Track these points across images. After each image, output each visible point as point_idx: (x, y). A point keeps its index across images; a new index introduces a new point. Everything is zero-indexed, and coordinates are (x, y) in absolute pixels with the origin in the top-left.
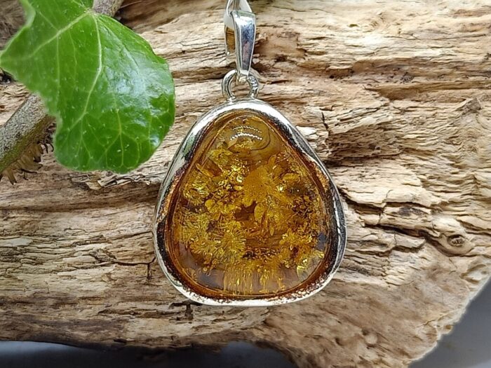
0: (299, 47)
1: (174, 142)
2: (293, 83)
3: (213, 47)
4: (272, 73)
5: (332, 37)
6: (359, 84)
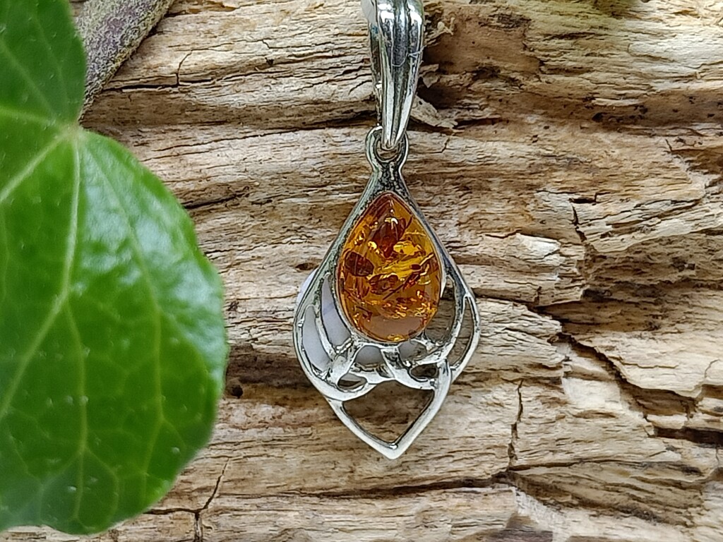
0: (527, 53)
1: (250, 255)
2: (511, 125)
3: (337, 53)
4: (466, 101)
5: (602, 32)
6: (657, 139)
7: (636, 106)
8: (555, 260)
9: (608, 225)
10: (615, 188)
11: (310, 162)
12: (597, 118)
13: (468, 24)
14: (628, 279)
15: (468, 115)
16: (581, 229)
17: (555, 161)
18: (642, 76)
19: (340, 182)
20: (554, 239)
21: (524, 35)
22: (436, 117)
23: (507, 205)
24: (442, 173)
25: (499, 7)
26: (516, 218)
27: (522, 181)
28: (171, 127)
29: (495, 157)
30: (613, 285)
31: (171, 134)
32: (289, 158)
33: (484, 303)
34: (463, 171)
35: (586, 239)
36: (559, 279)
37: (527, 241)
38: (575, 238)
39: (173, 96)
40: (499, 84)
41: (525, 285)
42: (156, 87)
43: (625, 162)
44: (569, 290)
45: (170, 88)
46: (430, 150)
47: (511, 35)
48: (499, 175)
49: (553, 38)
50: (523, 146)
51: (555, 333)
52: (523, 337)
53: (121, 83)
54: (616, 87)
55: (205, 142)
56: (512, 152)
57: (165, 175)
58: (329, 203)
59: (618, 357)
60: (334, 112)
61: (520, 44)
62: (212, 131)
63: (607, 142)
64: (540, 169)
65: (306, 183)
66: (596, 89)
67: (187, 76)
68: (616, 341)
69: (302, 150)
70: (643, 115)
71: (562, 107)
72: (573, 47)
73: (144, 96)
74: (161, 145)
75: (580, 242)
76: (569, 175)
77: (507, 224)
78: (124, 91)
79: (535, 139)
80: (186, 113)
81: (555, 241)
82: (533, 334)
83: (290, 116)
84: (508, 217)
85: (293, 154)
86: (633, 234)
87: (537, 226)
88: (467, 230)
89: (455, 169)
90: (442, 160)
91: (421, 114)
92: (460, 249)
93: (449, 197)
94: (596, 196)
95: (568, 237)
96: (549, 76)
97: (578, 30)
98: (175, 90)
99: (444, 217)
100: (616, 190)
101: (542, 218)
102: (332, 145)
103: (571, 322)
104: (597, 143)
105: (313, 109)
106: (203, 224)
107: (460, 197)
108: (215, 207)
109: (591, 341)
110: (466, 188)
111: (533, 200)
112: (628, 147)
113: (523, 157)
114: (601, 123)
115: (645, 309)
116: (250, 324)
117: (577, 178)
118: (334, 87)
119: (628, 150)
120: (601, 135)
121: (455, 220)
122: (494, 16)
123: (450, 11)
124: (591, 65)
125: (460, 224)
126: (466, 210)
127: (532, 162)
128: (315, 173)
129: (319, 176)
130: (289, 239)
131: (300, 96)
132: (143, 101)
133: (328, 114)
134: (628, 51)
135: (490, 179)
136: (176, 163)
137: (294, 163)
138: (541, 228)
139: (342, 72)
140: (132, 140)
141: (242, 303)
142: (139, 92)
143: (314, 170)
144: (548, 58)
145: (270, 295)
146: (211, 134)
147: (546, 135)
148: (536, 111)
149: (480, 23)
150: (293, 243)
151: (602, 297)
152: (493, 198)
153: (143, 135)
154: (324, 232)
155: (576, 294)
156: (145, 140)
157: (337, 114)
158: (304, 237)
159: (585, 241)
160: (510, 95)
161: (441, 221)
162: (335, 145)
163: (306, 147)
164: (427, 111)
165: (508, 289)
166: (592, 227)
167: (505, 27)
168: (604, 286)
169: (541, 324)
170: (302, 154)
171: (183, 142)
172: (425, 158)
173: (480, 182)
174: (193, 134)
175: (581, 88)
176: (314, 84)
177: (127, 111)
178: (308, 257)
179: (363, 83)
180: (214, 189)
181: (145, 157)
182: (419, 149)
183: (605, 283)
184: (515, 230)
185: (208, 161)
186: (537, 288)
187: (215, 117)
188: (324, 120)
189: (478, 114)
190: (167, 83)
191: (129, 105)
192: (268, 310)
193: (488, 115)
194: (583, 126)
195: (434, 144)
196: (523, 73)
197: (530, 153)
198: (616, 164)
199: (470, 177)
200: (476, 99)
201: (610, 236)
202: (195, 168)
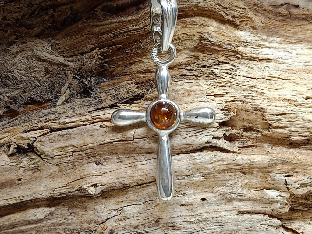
7: (306, 139)
8: (279, 198)
9: (298, 184)
10: (300, 170)
11: (185, 167)
12: (291, 144)
13: (241, 111)
14: (303, 201)
15: (242, 145)
16: (288, 186)
17: (277, 162)
18: (308, 128)
19: (196, 173)
20: (278, 190)
21: (263, 115)
22: (232, 147)
23: (259, 179)
24: (235, 168)
25: (252, 105)
26: (263, 183)
27: (265, 170)
28: (131, 155)
29: (255, 161)
30: (298, 204)
31: (131, 158)
32: (177, 166)
33: (252, 216)
34: (243, 167)
35: (290, 190)
36: (280, 205)
37: (268, 192)
38: (286, 190)
39: (132, 144)
40: (253, 133)
41: (267, 208)
42: (125, 141)
43: (303, 161)
44: (284, 209)
45: (131, 141)
46: (230, 160)
47: (258, 115)
48: (256, 168)
49: (274, 116)
50: (265, 157)
51: (279, 225)
52: (267, 227)
53: (112, 140)
54: (299, 133)
55: (144, 160)
56: (261, 159)
57: (130, 174)
58: (192, 181)
59: (302, 232)
60: (193, 147)
61: (262, 118)
62: (146, 156)
63: (296, 153)
64: (272, 165)
65: (184, 174)
66: (291, 134)
67: (137, 136)
68: (300, 226)
69: (182, 162)
70: (308, 142)
71: (278, 140)
72: (282, 119)
73: (121, 145)
74: (127, 162)
75: (287, 191)
76: (283, 166)
77: (259, 185)
78: (113, 143)
79: (268, 153)
80: (137, 150)
81: (279, 191)
82: (271, 226)
83: (177, 150)
84: (260, 183)
85: (179, 164)
86: (308, 187)
87: (271, 186)
88: (245, 189)
89: (240, 167)
90: (235, 163)
91: (226, 146)
92: (242, 196)
93: (237, 177)
94: (293, 174)
95: (283, 189)
96: (273, 129)
97: (283, 112)
98: (133, 142)
99: (236, 184)
100: (301, 171)
101: (273, 183)
102: (193, 160)
103: (282, 219)
104: (292, 154)
105: (185, 147)
106: (144, 191)
107: (242, 176)
108: (149, 184)
109: (291, 226)
110: (244, 173)
111: (269, 176)
112: (303, 154)
113: (266, 161)
114: (292, 146)
115: (310, 212)
116: (164, 228)
117: (286, 168)
118: (193, 138)
119: (304, 156)
120: (292, 150)
121: (240, 185)
122: (251, 108)
123: (234, 107)
124: (289, 125)
125: (242, 186)
126: (244, 181)
127: (269, 162)
128: (187, 171)
129: (188, 172)
130: (177, 195)
131: (181, 142)
132: (120, 146)
133: (191, 148)
134: (302, 119)
135: (253, 170)
136: (134, 169)
137: (179, 167)
138: (273, 187)
139: (196, 132)
140: (116, 160)
141: (160, 220)
142: (119, 143)
143: (187, 170)
144: (272, 123)
145: (171, 216)
146: (147, 157)
147: (272, 151)
148: (267, 142)
149: (246, 111)
150: (179, 196)
151: (293, 209)
152: (254, 176)
153: (120, 158)
154: (190, 192)
155: (286, 210)
156: (121, 160)
157: (194, 148)
158: (183, 194)
159: (290, 191)
160: (258, 137)
161: (235, 186)
162: (194, 160)
163: (183, 161)
164: (228, 145)
165: (261, 210)
166: (292, 186)
167: (255, 112)
168: (295, 205)
169: (274, 222)
170: (182, 164)
171: (136, 161)
172: (228, 163)
173: (249, 170)
174: (140, 157)
175: (285, 134)
176: (185, 138)
177: (114, 150)
178: (185, 201)
179: (204, 136)
180: (148, 178)
181: (121, 167)
182: (226, 159)
183: (295, 204)
184: (263, 188)
185: (146, 168)
186: (272, 209)
187: (148, 151)
188: (189, 150)
189: (246, 144)
190: (130, 139)
191: (115, 148)
192: (171, 222)
193: (249, 144)
194: (286, 147)
195: (232, 157)
196: (262, 128)
197: (268, 159)
198: (300, 161)
199: (245, 169)
200: (244, 138)
201: (299, 188)
202: (141, 171)
